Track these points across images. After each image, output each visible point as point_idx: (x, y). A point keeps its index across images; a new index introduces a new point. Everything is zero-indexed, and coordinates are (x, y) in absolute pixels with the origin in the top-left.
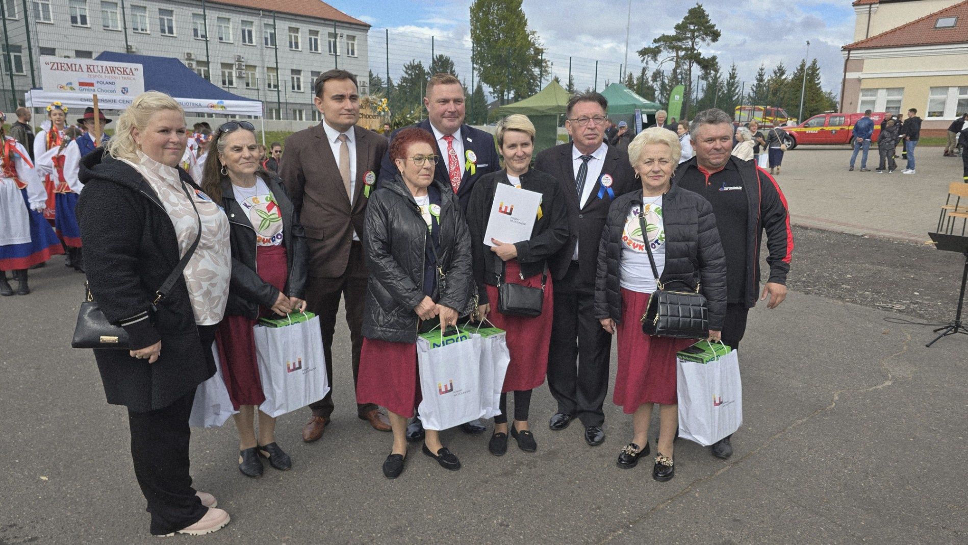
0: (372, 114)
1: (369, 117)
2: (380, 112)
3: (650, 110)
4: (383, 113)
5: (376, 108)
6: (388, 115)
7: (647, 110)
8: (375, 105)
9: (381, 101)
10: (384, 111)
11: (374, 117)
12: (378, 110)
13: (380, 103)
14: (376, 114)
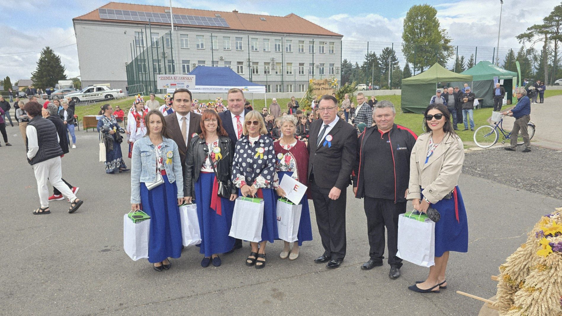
0: (329, 87)
1: (327, 89)
3: (507, 77)
4: (335, 87)
5: (331, 84)
6: (337, 87)
7: (504, 77)
8: (330, 83)
9: (334, 80)
11: (330, 89)
12: (332, 85)
13: (333, 81)
14: (331, 87)
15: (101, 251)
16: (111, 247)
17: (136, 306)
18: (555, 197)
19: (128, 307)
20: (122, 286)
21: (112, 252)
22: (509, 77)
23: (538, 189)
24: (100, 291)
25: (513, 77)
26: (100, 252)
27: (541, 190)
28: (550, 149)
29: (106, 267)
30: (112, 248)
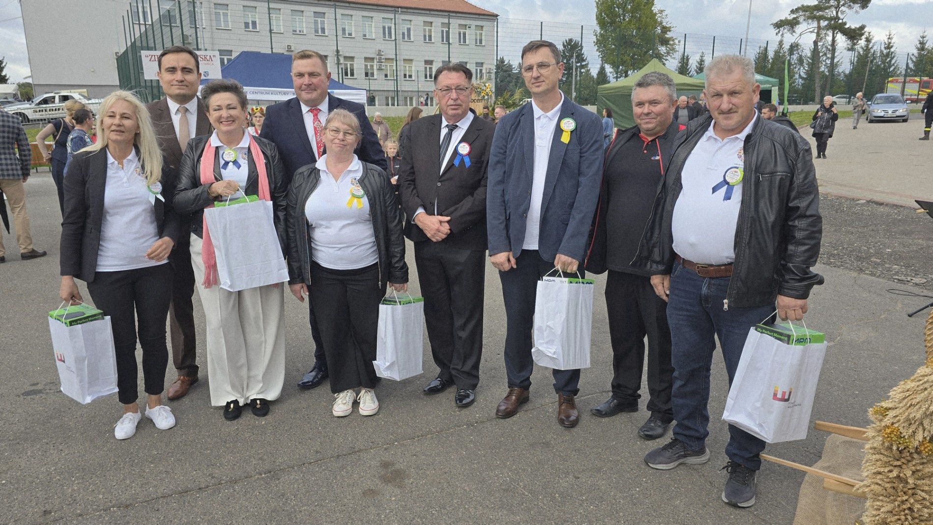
0: (477, 98)
1: (474, 101)
2: (484, 96)
4: (486, 97)
5: (480, 92)
6: (491, 98)
8: (479, 90)
9: (485, 86)
10: (488, 95)
11: (478, 101)
12: (482, 94)
13: (484, 88)
14: (480, 98)
15: (23, 394)
16: (45, 385)
17: (81, 515)
18: (872, 274)
19: (62, 518)
20: (55, 469)
21: (44, 396)
22: (765, 86)
23: (842, 262)
24: (4, 482)
25: (773, 86)
26: (19, 396)
27: (847, 263)
28: (847, 199)
29: (26, 428)
30: (48, 387)
